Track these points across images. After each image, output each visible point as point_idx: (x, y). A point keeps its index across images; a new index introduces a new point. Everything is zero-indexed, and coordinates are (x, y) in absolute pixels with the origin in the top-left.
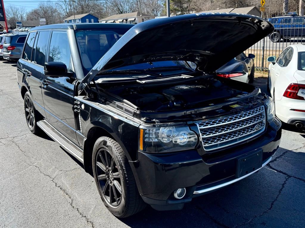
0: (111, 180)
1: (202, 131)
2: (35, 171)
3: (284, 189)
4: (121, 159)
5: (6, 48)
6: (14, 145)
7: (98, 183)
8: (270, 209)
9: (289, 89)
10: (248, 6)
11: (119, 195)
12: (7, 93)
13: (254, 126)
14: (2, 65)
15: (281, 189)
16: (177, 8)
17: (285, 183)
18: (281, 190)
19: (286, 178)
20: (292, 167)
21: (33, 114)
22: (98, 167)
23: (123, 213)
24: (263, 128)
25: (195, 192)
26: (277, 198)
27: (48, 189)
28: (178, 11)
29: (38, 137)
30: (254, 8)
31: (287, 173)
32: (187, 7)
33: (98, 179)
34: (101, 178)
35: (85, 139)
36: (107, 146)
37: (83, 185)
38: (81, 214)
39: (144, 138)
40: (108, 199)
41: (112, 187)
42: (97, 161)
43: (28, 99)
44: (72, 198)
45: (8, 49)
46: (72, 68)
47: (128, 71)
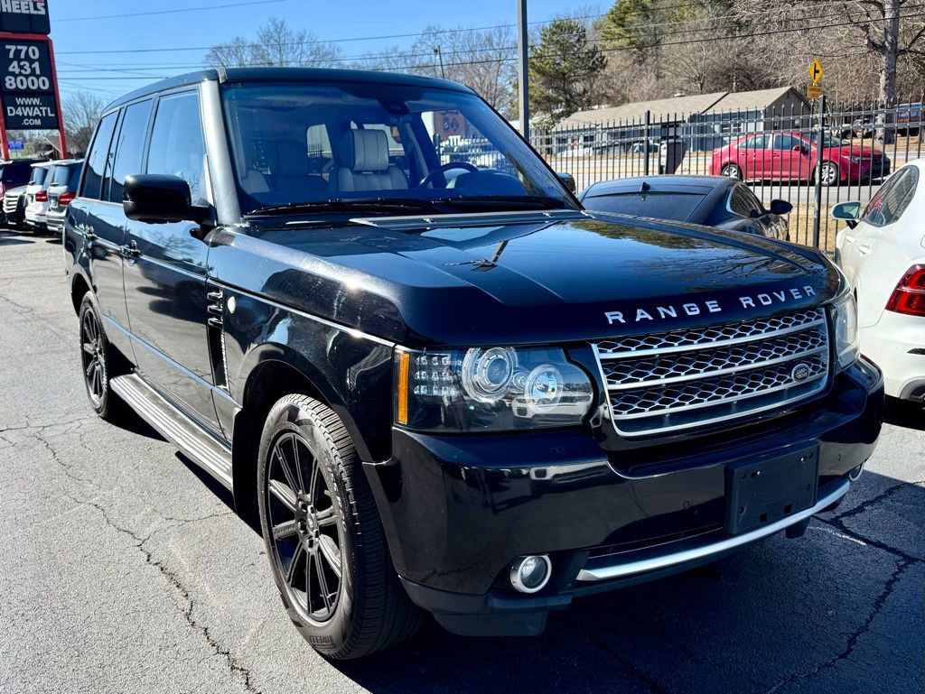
0: (311, 537)
1: (611, 368)
2: (93, 518)
3: (890, 597)
4: (338, 460)
5: (55, 198)
6: (40, 446)
7: (274, 549)
8: (844, 656)
9: (905, 286)
10: (768, 86)
11: (333, 581)
12: (44, 316)
13: (789, 366)
14: (43, 247)
15: (880, 597)
16: (554, 95)
17: (895, 578)
18: (882, 599)
19: (898, 565)
20: (918, 533)
21: (102, 359)
22: (273, 496)
23: (343, 641)
24: (820, 379)
25: (583, 575)
26: (868, 622)
27: (125, 569)
28: (557, 102)
29: (114, 428)
30: (788, 93)
31: (900, 548)
32: (585, 91)
33: (275, 537)
34: (281, 534)
35: (238, 410)
36: (299, 423)
37: (232, 561)
38: (213, 645)
39: (413, 382)
40: (301, 600)
41: (313, 557)
42: (271, 479)
43: (90, 313)
44: (193, 596)
45: (60, 202)
46: (205, 194)
47: (378, 202)
